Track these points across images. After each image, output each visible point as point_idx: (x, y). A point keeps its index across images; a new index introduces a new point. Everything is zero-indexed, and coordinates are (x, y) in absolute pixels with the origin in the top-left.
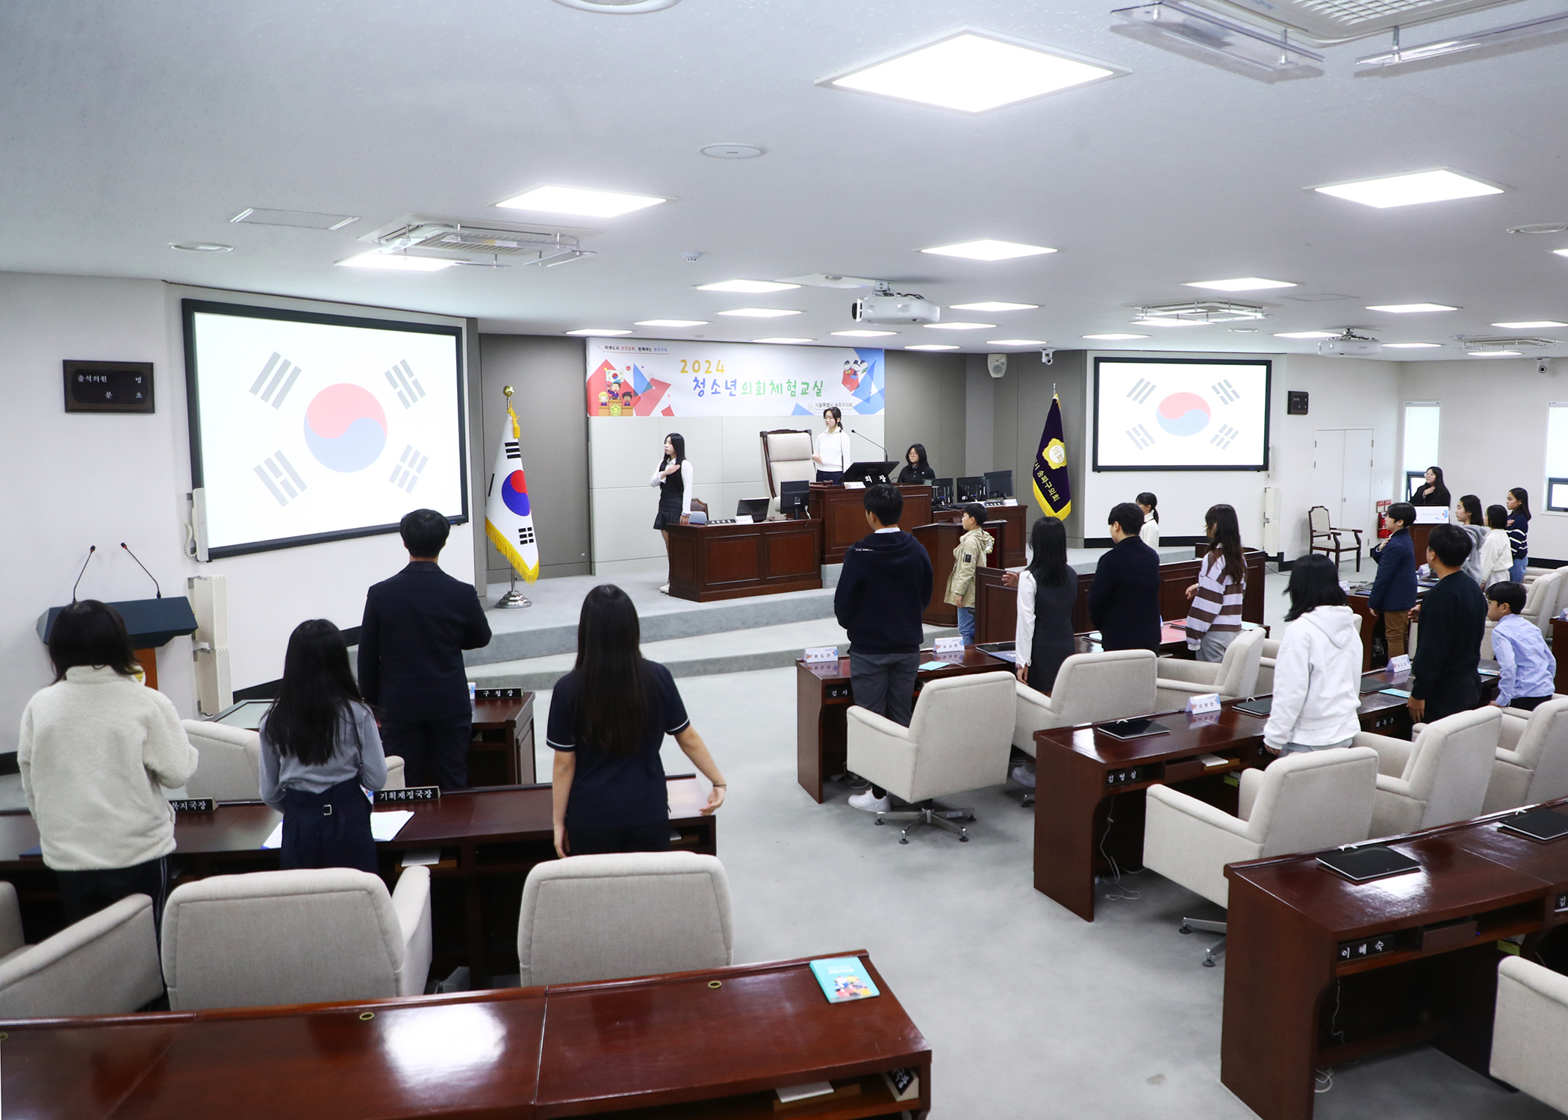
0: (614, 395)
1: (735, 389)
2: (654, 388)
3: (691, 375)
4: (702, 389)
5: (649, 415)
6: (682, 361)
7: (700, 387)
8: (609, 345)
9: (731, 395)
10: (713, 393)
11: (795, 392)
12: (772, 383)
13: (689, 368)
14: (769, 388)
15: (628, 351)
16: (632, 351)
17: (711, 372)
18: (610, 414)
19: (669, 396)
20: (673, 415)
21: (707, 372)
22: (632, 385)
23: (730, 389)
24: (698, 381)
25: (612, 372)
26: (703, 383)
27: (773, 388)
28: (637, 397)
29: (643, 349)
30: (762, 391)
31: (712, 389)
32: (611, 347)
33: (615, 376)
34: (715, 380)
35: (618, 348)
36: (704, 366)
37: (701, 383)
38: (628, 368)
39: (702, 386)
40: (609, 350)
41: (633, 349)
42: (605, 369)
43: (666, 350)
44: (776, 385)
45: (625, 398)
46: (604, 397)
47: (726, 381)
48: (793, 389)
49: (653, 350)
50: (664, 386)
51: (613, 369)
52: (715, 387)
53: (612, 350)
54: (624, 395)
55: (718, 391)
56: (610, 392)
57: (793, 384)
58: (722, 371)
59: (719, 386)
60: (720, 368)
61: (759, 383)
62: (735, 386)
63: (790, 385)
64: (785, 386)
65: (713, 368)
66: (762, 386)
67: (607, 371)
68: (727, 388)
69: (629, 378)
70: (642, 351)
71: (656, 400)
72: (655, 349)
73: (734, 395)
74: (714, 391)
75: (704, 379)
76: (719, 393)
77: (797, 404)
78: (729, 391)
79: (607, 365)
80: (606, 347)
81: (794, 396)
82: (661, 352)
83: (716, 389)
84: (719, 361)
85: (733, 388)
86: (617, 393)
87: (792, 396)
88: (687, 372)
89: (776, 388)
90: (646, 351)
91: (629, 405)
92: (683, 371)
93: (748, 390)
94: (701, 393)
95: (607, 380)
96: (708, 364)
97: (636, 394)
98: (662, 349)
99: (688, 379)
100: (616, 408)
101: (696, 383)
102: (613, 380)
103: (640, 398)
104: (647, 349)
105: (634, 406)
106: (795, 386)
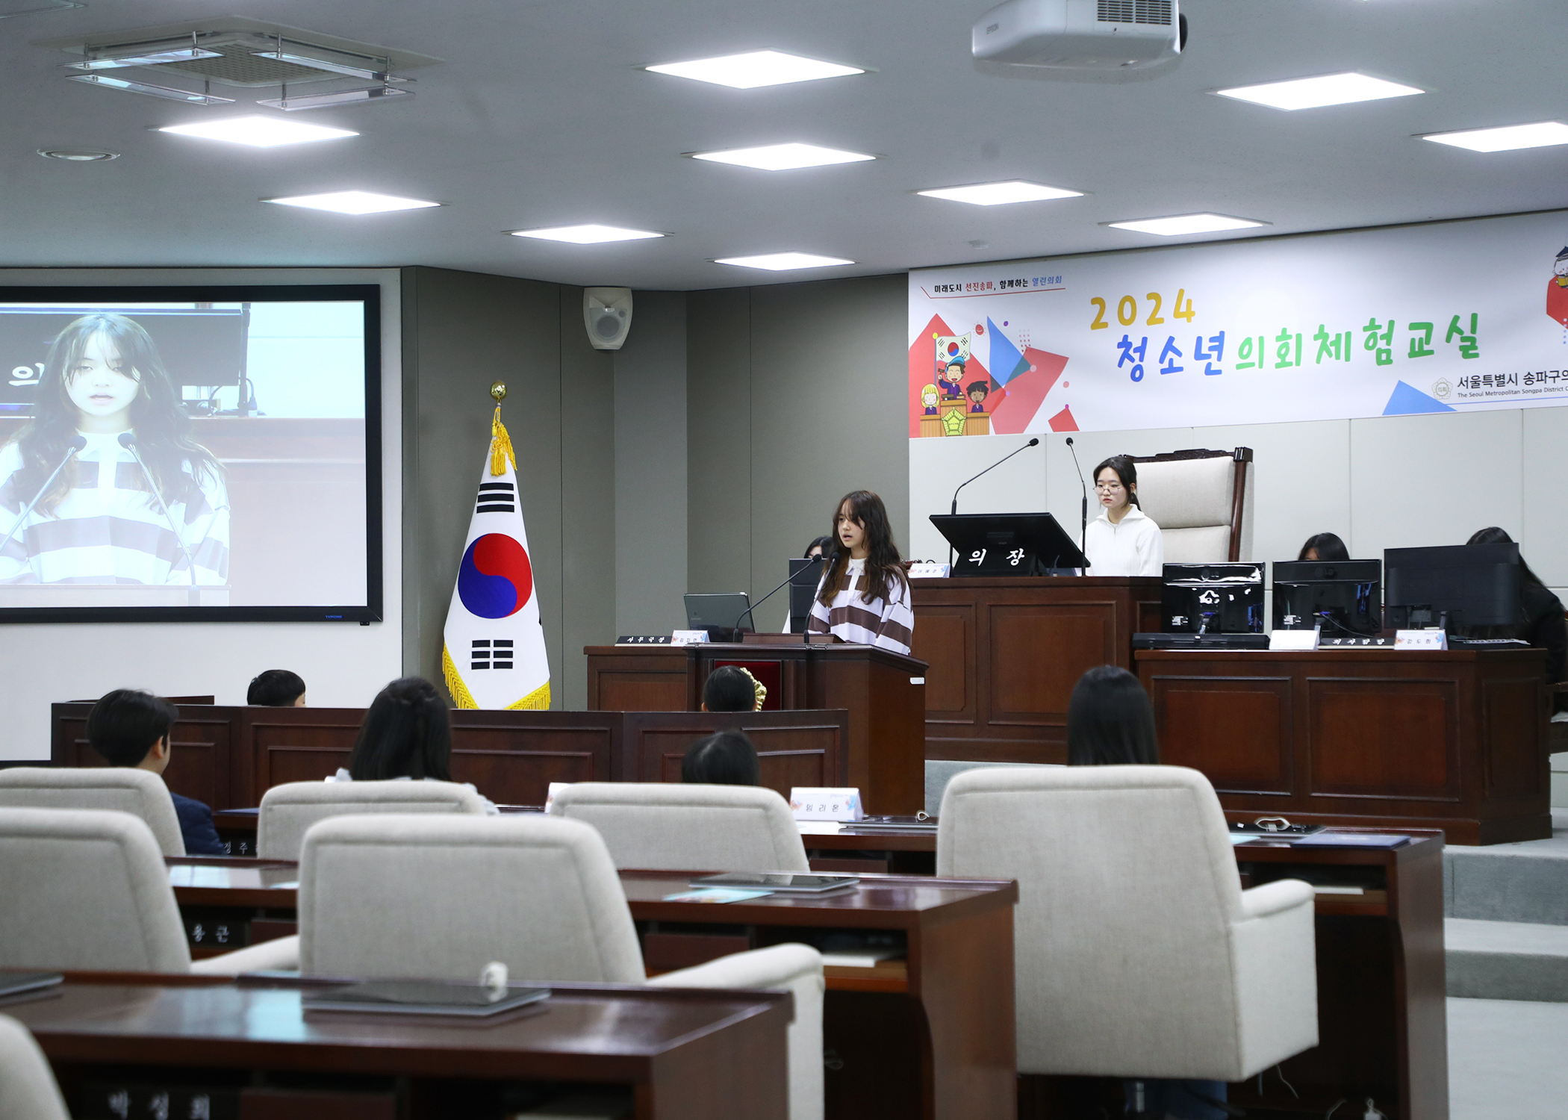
0: (950, 390)
1: (1219, 359)
2: (1033, 368)
3: (1115, 333)
4: (1137, 362)
5: (1022, 432)
6: (1095, 301)
7: (1132, 360)
8: (941, 284)
9: (1209, 371)
10: (1163, 371)
11: (1388, 352)
12: (1321, 334)
13: (1110, 315)
14: (1310, 347)
15: (980, 292)
16: (987, 291)
17: (1161, 321)
18: (942, 432)
19: (1066, 384)
20: (1078, 430)
21: (1153, 320)
22: (986, 364)
23: (1208, 356)
24: (1131, 343)
25: (948, 340)
26: (1141, 350)
27: (1324, 348)
28: (998, 392)
29: (1011, 283)
30: (1291, 357)
31: (1161, 361)
32: (945, 287)
33: (953, 348)
34: (1171, 339)
35: (959, 288)
36: (1145, 308)
37: (1135, 351)
38: (979, 329)
39: (1136, 356)
40: (943, 294)
41: (990, 285)
42: (935, 335)
43: (1059, 279)
44: (1332, 338)
45: (973, 394)
46: (930, 396)
47: (1199, 340)
48: (1382, 344)
49: (1030, 284)
50: (1055, 363)
51: (950, 333)
52: (1170, 355)
53: (949, 294)
54: (971, 389)
55: (1175, 366)
56: (943, 384)
57: (1384, 330)
58: (1189, 315)
59: (1179, 354)
60: (1183, 308)
61: (1284, 336)
62: (1219, 349)
63: (1374, 335)
64: (1359, 338)
65: (1166, 310)
66: (1292, 343)
67: (937, 341)
68: (1199, 355)
69: (980, 350)
70: (1008, 289)
71: (1036, 398)
72: (1035, 281)
73: (1219, 372)
74: (1166, 365)
75: (1145, 340)
76: (1180, 369)
77: (1400, 384)
78: (1205, 362)
79: (938, 325)
80: (937, 289)
81: (1389, 361)
82: (1048, 286)
83: (1171, 360)
84: (1181, 292)
85: (1215, 354)
86: (957, 386)
87: (1380, 362)
88: (1105, 325)
89: (1334, 345)
90: (1016, 288)
91: (981, 410)
92: (1098, 324)
93: (1254, 357)
94: (1137, 374)
95: (938, 358)
96: (1153, 302)
97: (996, 386)
98: (1051, 280)
99: (1107, 345)
100: (954, 418)
101: (1123, 349)
102: (948, 359)
103: (1004, 392)
104: (1018, 282)
105: (991, 413)
106: (1388, 337)
